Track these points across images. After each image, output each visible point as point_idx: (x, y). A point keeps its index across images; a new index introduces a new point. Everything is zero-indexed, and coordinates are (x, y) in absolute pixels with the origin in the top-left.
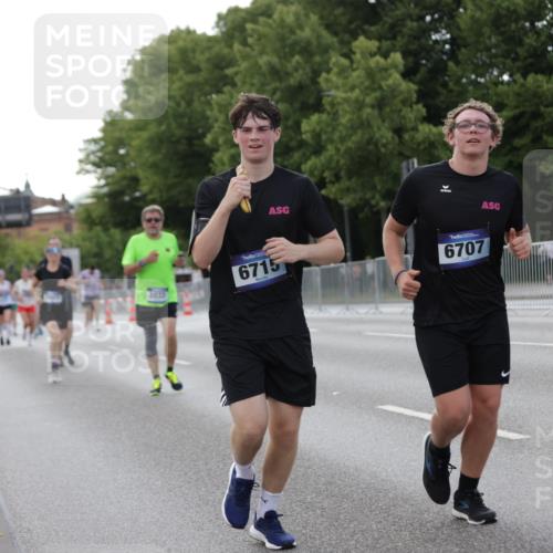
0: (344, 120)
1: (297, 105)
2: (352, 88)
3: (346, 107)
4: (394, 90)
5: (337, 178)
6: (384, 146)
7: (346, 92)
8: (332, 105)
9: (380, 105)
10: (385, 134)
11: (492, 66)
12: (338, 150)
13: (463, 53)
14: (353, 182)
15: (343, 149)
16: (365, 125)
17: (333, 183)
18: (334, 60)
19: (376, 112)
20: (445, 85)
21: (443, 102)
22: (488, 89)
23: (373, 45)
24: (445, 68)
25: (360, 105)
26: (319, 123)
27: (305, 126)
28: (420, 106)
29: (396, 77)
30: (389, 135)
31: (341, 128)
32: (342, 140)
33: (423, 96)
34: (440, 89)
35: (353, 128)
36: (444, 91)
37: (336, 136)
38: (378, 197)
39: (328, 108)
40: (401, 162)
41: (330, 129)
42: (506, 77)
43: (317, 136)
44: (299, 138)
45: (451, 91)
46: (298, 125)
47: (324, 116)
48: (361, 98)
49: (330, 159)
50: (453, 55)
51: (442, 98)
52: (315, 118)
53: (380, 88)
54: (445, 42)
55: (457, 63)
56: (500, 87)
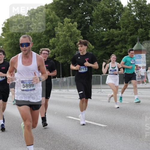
0: (61, 40)
1: (48, 35)
2: (63, 31)
3: (62, 36)
4: (75, 32)
5: (59, 55)
6: (71, 47)
7: (61, 32)
8: (58, 36)
9: (71, 36)
10: (71, 44)
11: (101, 26)
12: (59, 48)
13: (94, 23)
14: (63, 57)
15: (60, 47)
16: (67, 41)
17: (57, 56)
18: (59, 24)
19: (69, 38)
20: (88, 31)
21: (88, 36)
22: (100, 32)
23: (69, 20)
24: (89, 27)
25: (65, 36)
26: (54, 40)
27: (50, 41)
28: (81, 36)
29: (75, 29)
30: (73, 44)
31: (60, 42)
32: (60, 45)
33: (82, 34)
34: (87, 32)
35: (63, 42)
36: (88, 33)
37: (59, 44)
38: (69, 61)
39: (57, 36)
40: (76, 51)
41: (57, 42)
42: (105, 30)
43: (53, 44)
44: (48, 44)
45: (90, 33)
46: (48, 41)
47: (56, 39)
48: (66, 34)
49: (57, 50)
50: (91, 23)
51: (87, 35)
52: (53, 39)
53: (71, 31)
54: (89, 20)
55: (92, 25)
56: (103, 32)
